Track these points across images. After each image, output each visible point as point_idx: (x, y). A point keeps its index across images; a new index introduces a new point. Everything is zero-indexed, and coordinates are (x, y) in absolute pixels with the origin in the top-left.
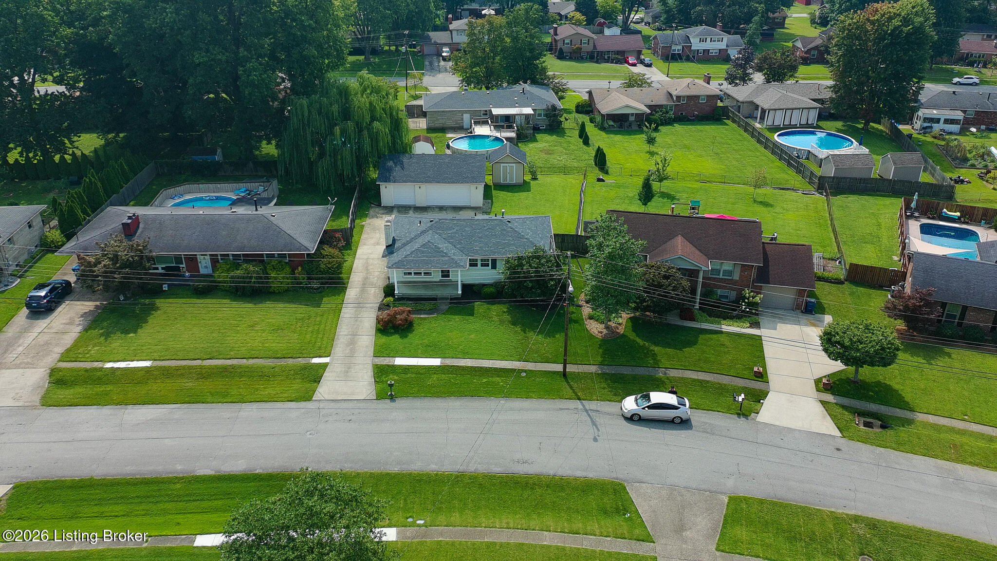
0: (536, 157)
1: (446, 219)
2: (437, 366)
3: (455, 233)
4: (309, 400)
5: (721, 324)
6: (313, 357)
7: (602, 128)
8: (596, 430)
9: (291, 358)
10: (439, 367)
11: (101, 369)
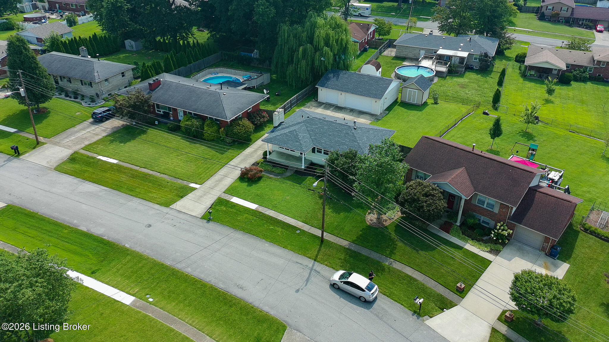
0: (452, 88)
1: (317, 118)
2: (252, 209)
3: (316, 128)
4: (167, 207)
5: (467, 242)
6: (192, 183)
7: (524, 75)
8: (305, 284)
9: (182, 179)
10: (253, 210)
11: (94, 158)
